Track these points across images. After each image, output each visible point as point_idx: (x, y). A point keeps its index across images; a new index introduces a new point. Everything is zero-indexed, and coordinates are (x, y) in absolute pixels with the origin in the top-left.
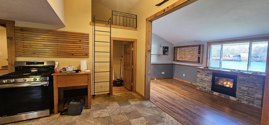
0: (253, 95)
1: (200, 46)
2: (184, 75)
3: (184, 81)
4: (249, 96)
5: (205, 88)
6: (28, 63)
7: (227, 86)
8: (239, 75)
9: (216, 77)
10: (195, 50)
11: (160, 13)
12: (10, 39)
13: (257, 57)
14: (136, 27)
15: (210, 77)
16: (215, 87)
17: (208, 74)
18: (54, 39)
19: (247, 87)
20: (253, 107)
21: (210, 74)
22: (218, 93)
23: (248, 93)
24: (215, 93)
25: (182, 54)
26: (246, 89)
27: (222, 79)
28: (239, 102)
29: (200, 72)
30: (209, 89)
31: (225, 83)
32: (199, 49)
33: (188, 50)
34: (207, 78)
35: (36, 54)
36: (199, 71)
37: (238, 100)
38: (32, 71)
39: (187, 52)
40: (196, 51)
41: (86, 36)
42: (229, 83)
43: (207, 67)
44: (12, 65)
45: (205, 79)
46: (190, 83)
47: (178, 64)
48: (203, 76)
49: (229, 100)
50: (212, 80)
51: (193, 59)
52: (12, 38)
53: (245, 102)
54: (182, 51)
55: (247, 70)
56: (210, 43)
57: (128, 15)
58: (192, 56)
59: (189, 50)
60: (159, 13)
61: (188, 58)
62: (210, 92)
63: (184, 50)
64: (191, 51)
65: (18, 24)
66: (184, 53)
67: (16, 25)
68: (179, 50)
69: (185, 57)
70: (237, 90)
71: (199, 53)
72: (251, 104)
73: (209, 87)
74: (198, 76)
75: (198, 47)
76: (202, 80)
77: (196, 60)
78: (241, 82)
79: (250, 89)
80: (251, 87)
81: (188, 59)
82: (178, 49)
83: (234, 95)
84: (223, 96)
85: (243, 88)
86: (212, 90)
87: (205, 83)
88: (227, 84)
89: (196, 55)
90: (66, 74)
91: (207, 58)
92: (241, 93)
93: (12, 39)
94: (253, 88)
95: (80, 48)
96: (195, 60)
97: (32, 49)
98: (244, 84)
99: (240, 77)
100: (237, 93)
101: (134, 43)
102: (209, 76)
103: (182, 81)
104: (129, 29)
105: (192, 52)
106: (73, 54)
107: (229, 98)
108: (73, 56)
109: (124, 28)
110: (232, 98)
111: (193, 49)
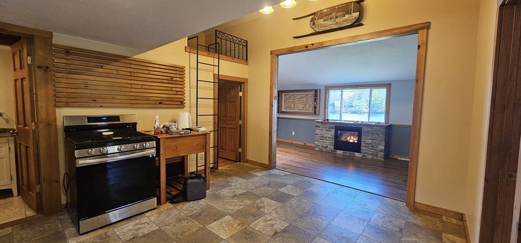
0: (377, 147)
1: (316, 91)
2: (293, 133)
3: (294, 142)
4: (373, 150)
5: (327, 147)
6: (90, 119)
7: (351, 141)
8: (363, 127)
9: (339, 132)
10: (309, 96)
11: (300, 49)
12: (44, 70)
13: (352, 106)
14: (247, 60)
15: (333, 132)
16: (339, 144)
17: (330, 128)
18: (129, 74)
19: (371, 139)
20: (377, 160)
21: (332, 128)
22: (342, 151)
23: (372, 146)
24: (339, 152)
25: (289, 102)
26: (370, 141)
27: (345, 133)
28: (364, 157)
29: (319, 127)
30: (331, 147)
31: (348, 138)
32: (316, 95)
33: (298, 97)
34: (329, 134)
35: (97, 102)
36: (318, 125)
37: (363, 156)
38: (103, 133)
39: (297, 100)
40: (310, 98)
41: (180, 70)
42: (352, 138)
43: (327, 120)
44: (48, 125)
45: (325, 136)
46: (303, 144)
47: (283, 118)
48: (324, 132)
49: (355, 157)
50: (335, 136)
51: (306, 110)
52: (47, 68)
53: (370, 157)
54: (290, 97)
55: (368, 121)
56: (328, 88)
57: (236, 39)
58: (305, 105)
59: (300, 96)
60: (298, 49)
61: (299, 107)
62: (332, 151)
63: (292, 96)
64: (304, 97)
65: (60, 39)
66: (293, 100)
67: (54, 41)
68: (285, 96)
69: (294, 106)
70: (362, 145)
71: (315, 100)
72: (375, 158)
73: (331, 145)
74: (317, 132)
75: (314, 93)
76: (322, 137)
77: (311, 110)
78: (366, 134)
79: (374, 141)
80: (375, 139)
81: (300, 110)
82: (283, 94)
83: (359, 151)
84: (348, 153)
85: (367, 141)
86: (335, 148)
87: (326, 140)
88: (350, 139)
89: (310, 104)
90: (179, 135)
91: (325, 108)
92: (366, 147)
93: (49, 70)
94: (377, 140)
95: (172, 90)
96: (309, 110)
97: (89, 91)
98: (368, 136)
99: (364, 129)
100: (362, 148)
101: (243, 85)
102: (331, 131)
103: (291, 142)
104: (239, 62)
105: (304, 99)
106: (162, 102)
107: (354, 155)
108: (161, 105)
109: (232, 60)
110: (357, 154)
111: (306, 96)
